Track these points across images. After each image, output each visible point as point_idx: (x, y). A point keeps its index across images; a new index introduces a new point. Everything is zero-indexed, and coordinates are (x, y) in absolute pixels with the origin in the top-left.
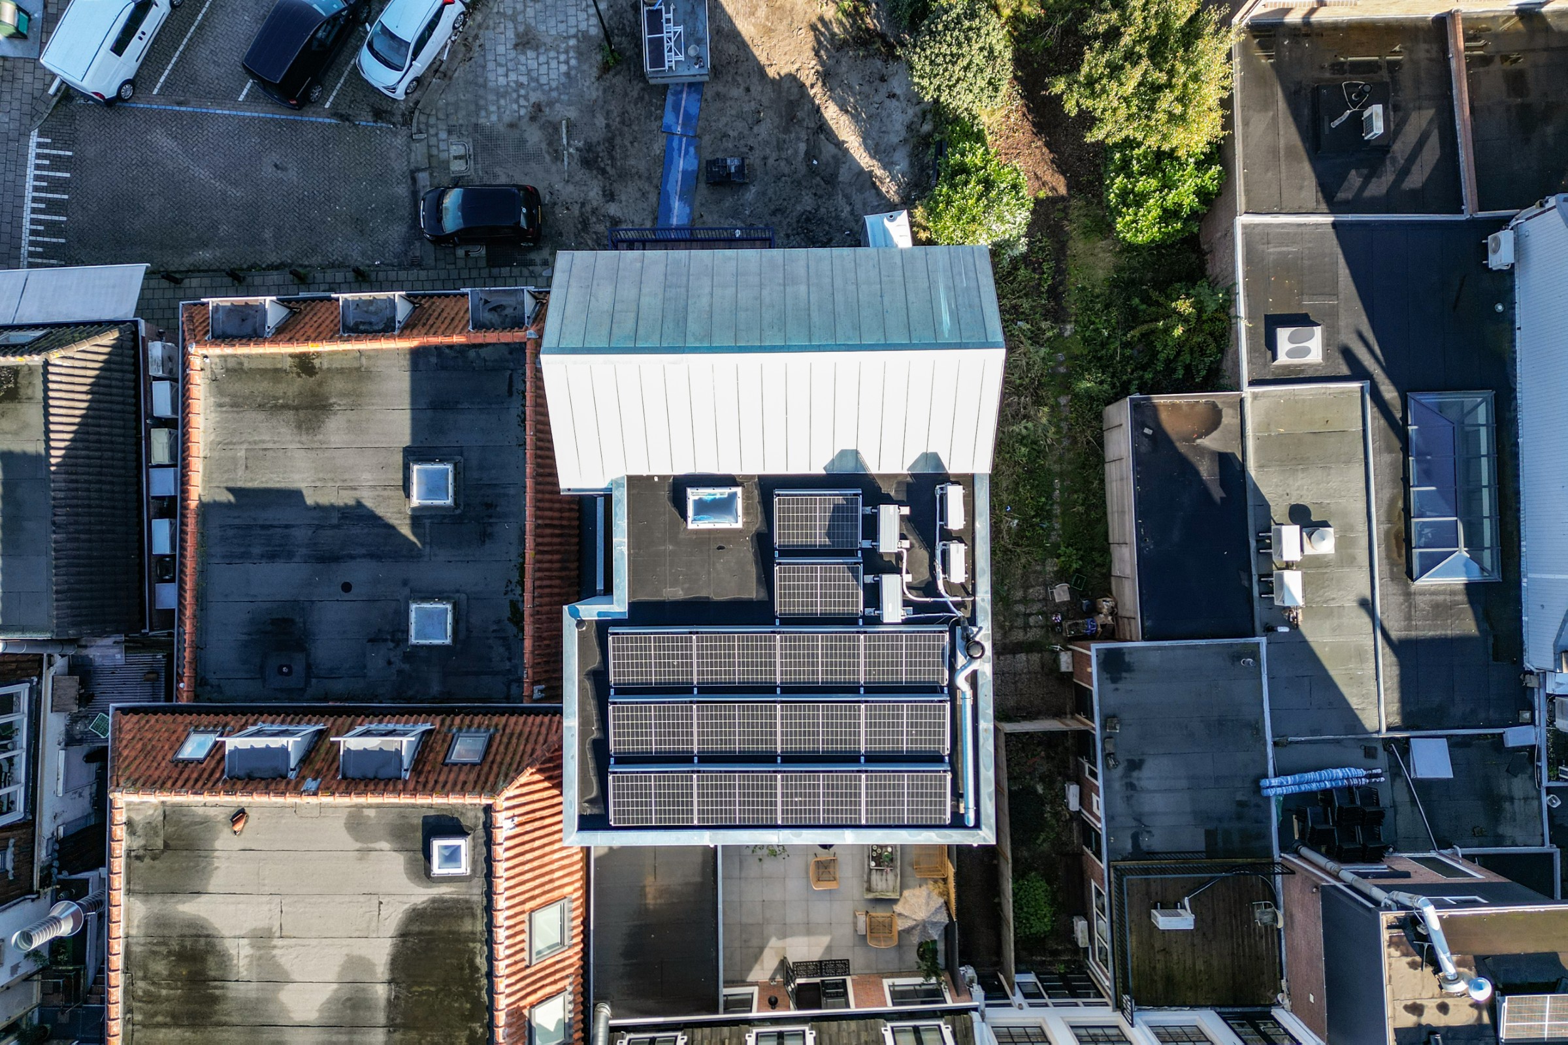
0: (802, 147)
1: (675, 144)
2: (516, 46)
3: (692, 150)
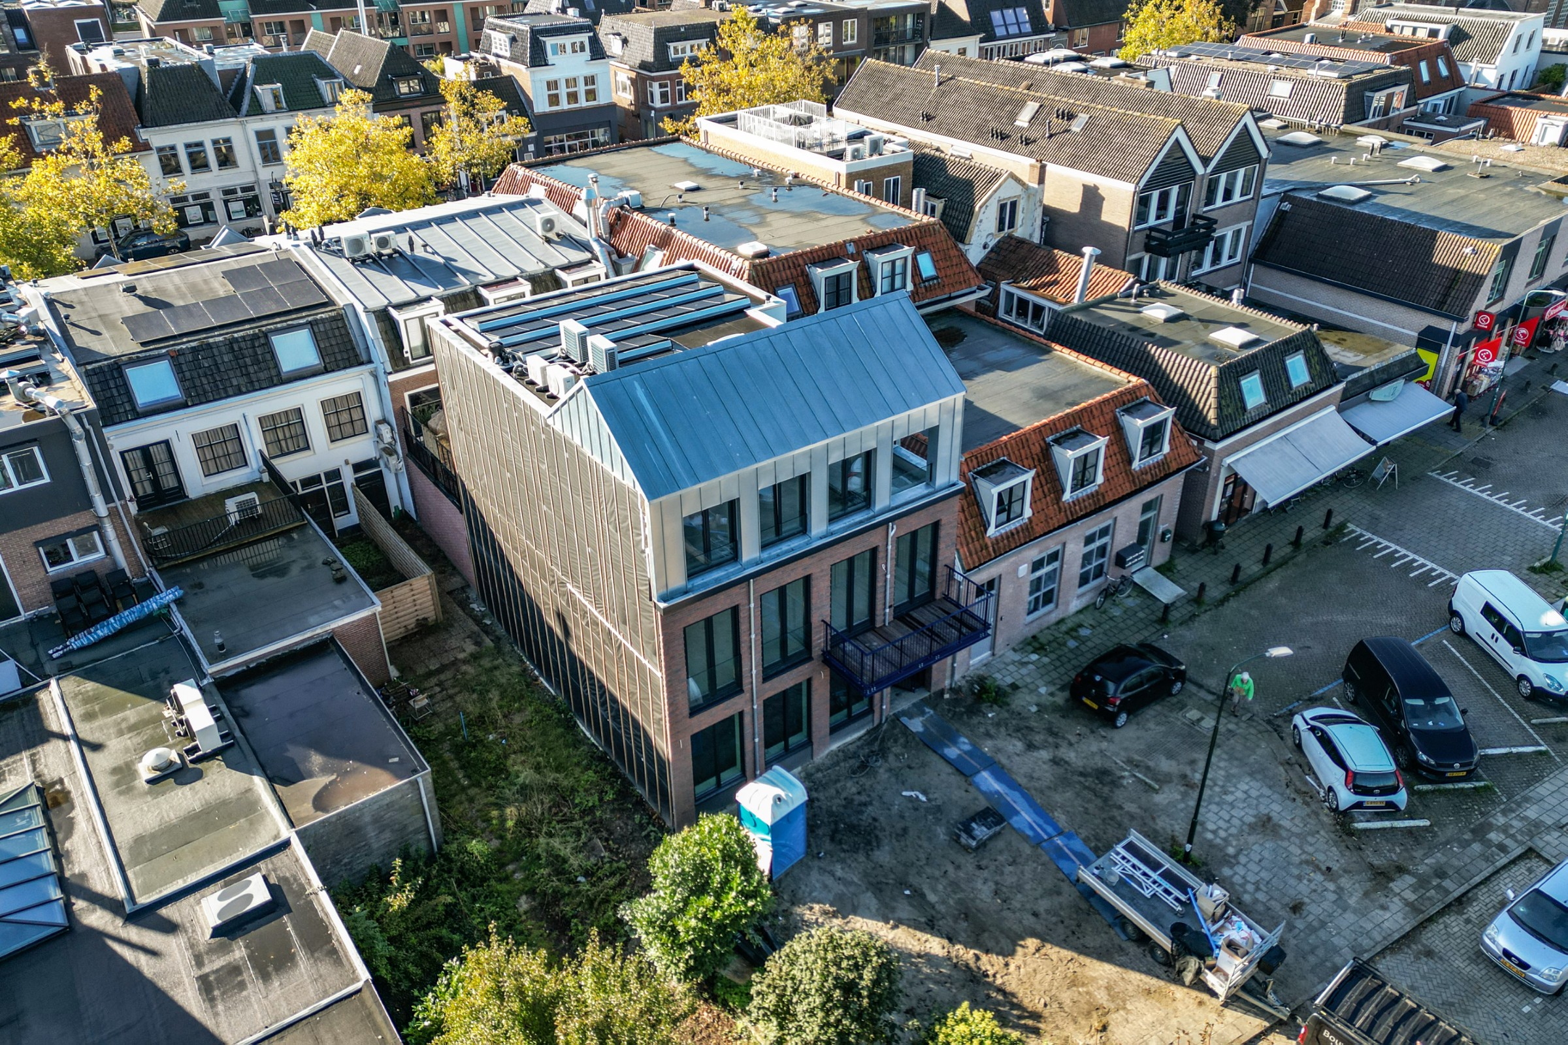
1: (1050, 829)
2: (1269, 819)
3: (1030, 833)
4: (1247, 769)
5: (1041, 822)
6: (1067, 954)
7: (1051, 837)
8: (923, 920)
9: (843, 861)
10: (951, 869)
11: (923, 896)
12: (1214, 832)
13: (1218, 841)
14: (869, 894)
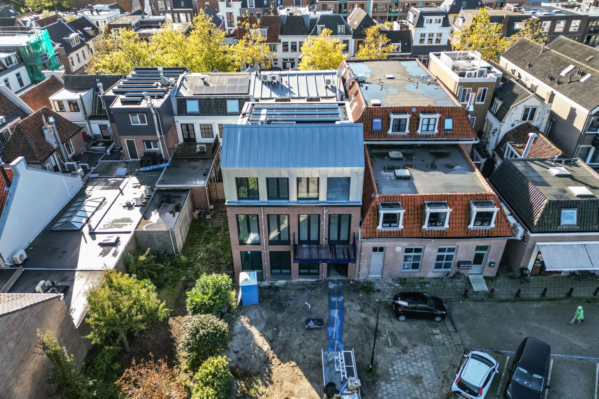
0: (280, 335)
1: (338, 337)
2: (421, 377)
3: (330, 334)
4: (434, 359)
5: (337, 333)
6: (301, 373)
7: (335, 339)
8: (271, 339)
9: (267, 311)
10: (295, 330)
11: (279, 332)
12: (394, 370)
13: (392, 373)
14: (264, 324)
